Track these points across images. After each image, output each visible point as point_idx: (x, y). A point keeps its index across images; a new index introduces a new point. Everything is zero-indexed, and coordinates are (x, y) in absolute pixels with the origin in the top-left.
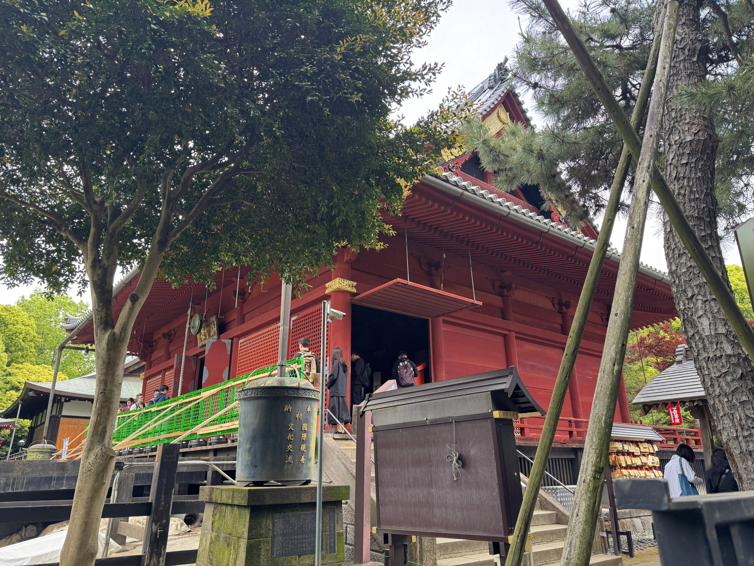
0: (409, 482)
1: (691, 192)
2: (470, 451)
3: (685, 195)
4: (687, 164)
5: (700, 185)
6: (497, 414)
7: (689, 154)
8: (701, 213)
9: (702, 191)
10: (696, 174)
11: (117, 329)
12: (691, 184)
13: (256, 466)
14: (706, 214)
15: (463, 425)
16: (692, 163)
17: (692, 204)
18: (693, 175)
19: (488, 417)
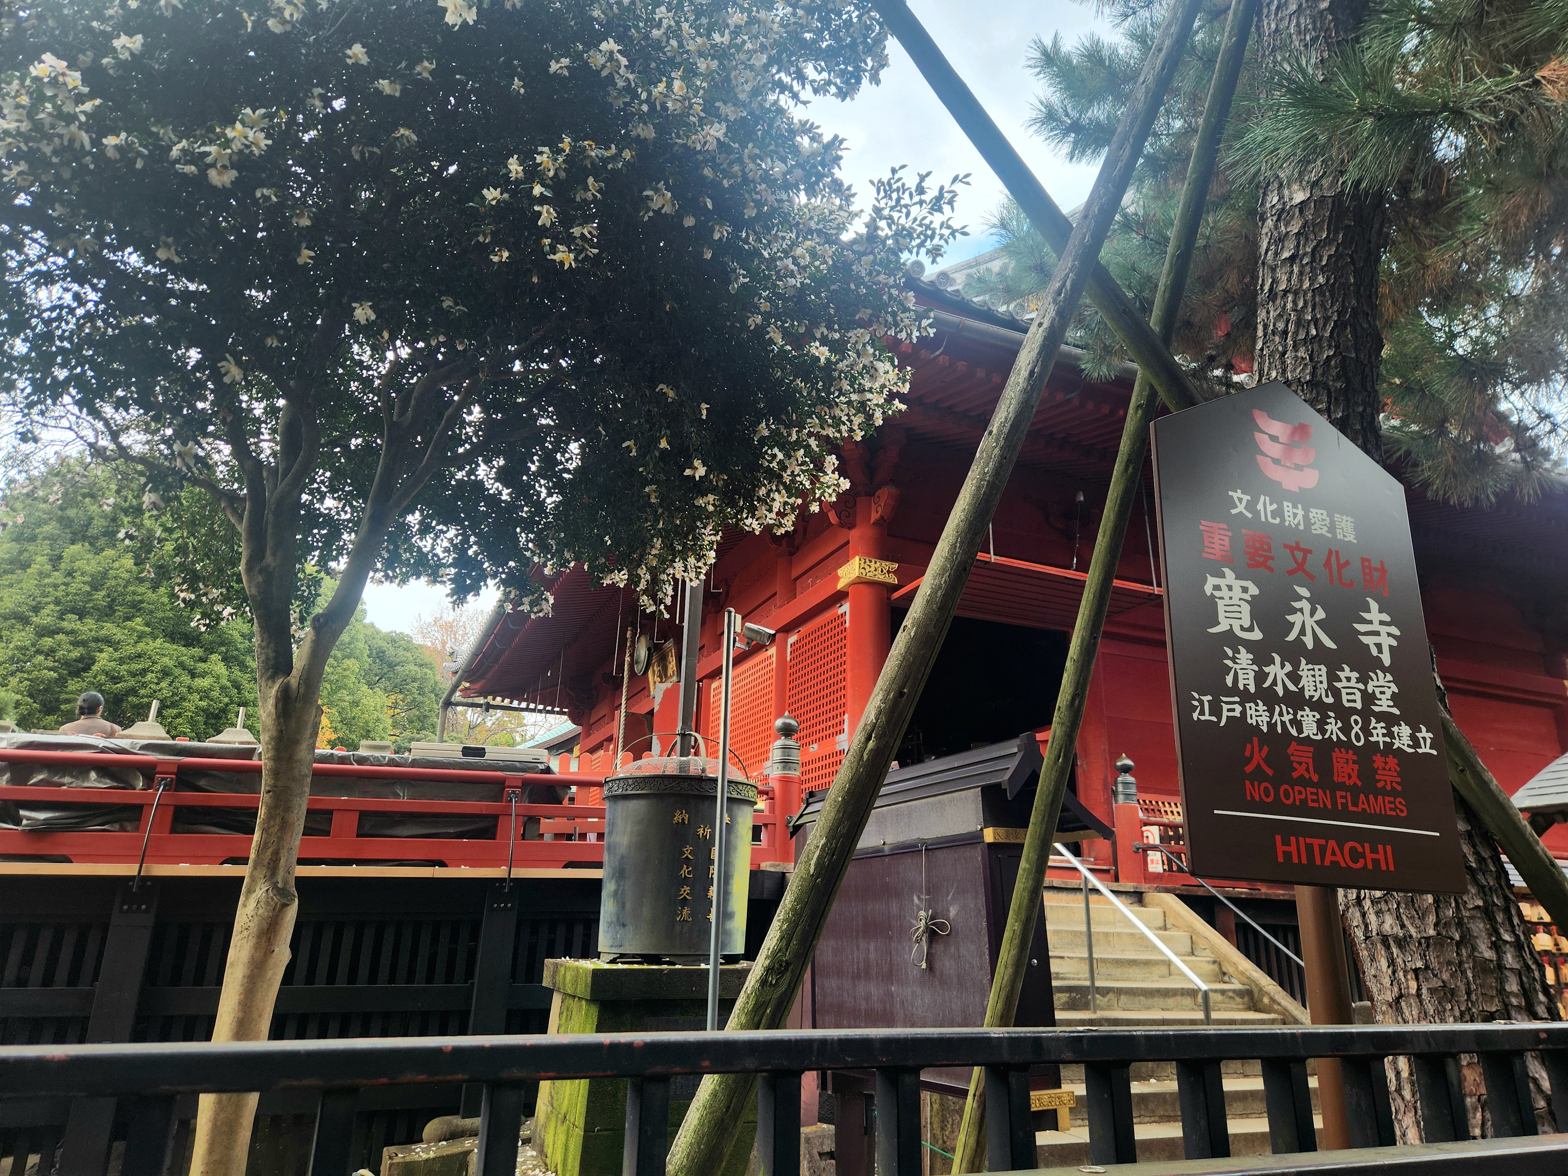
0: (858, 968)
1: (1299, 323)
2: (948, 911)
3: (1285, 333)
4: (1292, 259)
5: (1323, 305)
6: (989, 835)
7: (1298, 234)
8: (1319, 371)
9: (1327, 319)
10: (1312, 280)
11: (294, 679)
12: (1301, 304)
13: (624, 925)
14: (1334, 372)
15: (940, 854)
16: (1305, 254)
17: (1302, 353)
18: (1306, 285)
19: (973, 839)
